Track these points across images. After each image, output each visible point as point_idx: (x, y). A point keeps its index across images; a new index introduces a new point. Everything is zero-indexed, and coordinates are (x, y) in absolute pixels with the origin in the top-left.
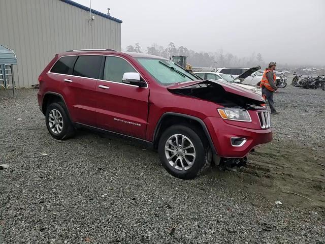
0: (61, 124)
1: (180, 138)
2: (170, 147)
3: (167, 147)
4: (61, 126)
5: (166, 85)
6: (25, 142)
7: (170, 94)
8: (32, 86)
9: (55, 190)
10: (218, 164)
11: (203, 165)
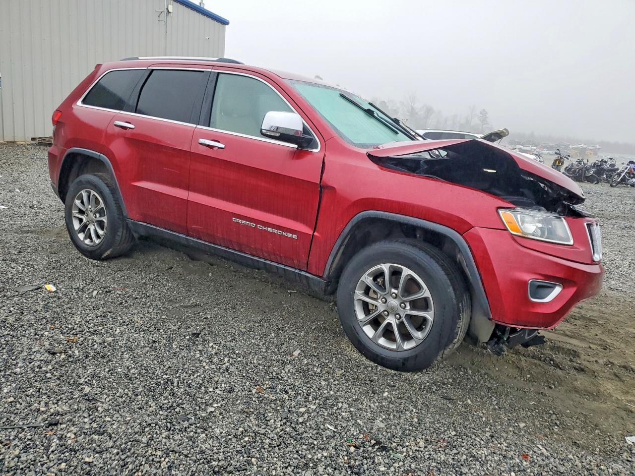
0: (101, 224)
1: (396, 273)
2: (367, 291)
3: (359, 294)
4: (102, 229)
5: (363, 146)
6: (14, 261)
7: (374, 167)
8: (33, 139)
9: (87, 389)
10: (486, 340)
11: (450, 341)
